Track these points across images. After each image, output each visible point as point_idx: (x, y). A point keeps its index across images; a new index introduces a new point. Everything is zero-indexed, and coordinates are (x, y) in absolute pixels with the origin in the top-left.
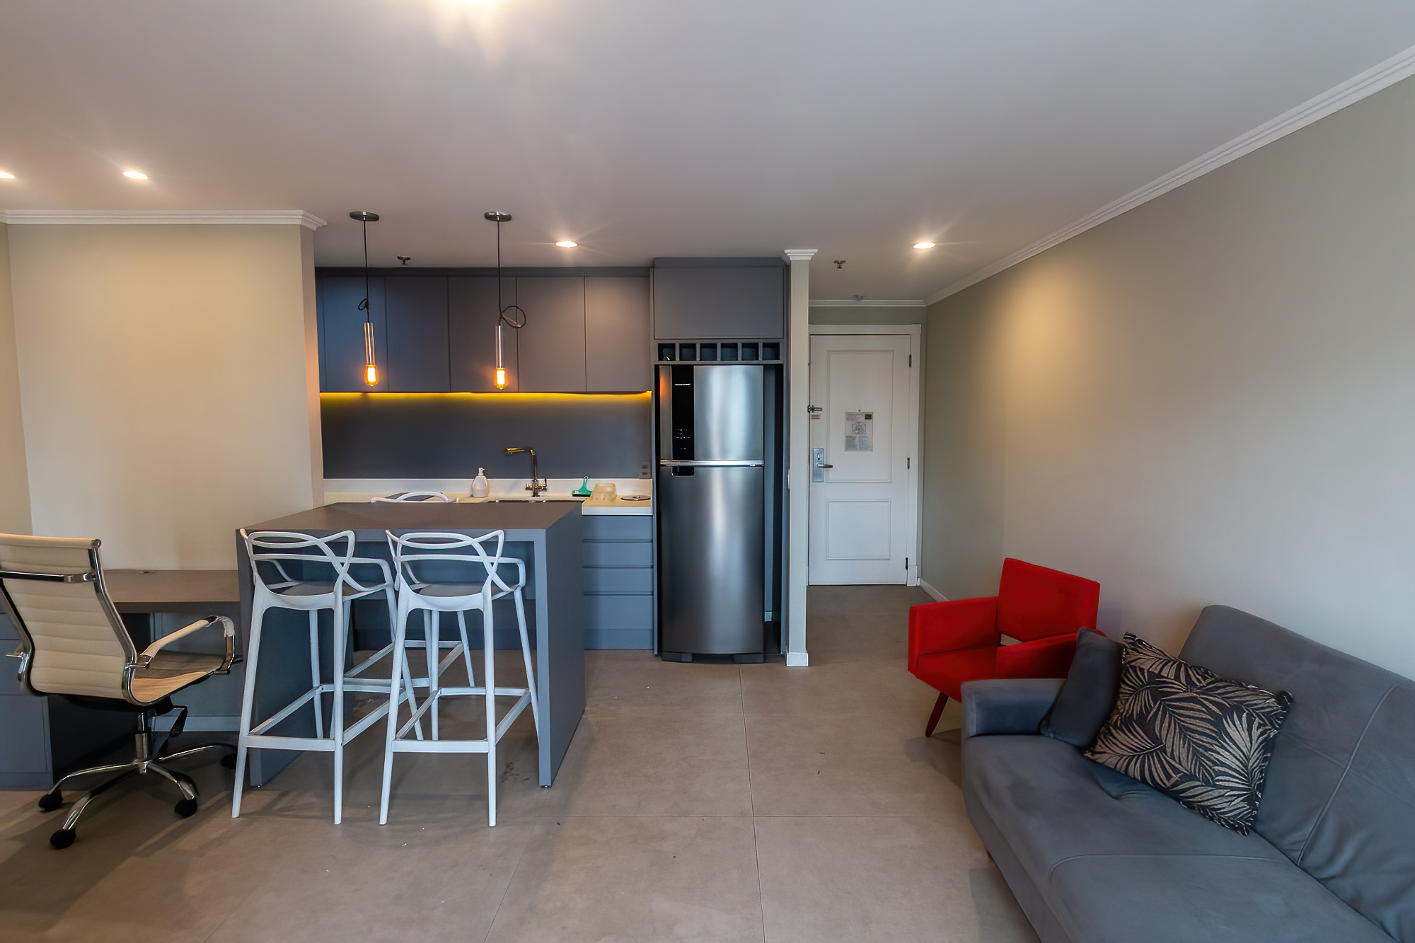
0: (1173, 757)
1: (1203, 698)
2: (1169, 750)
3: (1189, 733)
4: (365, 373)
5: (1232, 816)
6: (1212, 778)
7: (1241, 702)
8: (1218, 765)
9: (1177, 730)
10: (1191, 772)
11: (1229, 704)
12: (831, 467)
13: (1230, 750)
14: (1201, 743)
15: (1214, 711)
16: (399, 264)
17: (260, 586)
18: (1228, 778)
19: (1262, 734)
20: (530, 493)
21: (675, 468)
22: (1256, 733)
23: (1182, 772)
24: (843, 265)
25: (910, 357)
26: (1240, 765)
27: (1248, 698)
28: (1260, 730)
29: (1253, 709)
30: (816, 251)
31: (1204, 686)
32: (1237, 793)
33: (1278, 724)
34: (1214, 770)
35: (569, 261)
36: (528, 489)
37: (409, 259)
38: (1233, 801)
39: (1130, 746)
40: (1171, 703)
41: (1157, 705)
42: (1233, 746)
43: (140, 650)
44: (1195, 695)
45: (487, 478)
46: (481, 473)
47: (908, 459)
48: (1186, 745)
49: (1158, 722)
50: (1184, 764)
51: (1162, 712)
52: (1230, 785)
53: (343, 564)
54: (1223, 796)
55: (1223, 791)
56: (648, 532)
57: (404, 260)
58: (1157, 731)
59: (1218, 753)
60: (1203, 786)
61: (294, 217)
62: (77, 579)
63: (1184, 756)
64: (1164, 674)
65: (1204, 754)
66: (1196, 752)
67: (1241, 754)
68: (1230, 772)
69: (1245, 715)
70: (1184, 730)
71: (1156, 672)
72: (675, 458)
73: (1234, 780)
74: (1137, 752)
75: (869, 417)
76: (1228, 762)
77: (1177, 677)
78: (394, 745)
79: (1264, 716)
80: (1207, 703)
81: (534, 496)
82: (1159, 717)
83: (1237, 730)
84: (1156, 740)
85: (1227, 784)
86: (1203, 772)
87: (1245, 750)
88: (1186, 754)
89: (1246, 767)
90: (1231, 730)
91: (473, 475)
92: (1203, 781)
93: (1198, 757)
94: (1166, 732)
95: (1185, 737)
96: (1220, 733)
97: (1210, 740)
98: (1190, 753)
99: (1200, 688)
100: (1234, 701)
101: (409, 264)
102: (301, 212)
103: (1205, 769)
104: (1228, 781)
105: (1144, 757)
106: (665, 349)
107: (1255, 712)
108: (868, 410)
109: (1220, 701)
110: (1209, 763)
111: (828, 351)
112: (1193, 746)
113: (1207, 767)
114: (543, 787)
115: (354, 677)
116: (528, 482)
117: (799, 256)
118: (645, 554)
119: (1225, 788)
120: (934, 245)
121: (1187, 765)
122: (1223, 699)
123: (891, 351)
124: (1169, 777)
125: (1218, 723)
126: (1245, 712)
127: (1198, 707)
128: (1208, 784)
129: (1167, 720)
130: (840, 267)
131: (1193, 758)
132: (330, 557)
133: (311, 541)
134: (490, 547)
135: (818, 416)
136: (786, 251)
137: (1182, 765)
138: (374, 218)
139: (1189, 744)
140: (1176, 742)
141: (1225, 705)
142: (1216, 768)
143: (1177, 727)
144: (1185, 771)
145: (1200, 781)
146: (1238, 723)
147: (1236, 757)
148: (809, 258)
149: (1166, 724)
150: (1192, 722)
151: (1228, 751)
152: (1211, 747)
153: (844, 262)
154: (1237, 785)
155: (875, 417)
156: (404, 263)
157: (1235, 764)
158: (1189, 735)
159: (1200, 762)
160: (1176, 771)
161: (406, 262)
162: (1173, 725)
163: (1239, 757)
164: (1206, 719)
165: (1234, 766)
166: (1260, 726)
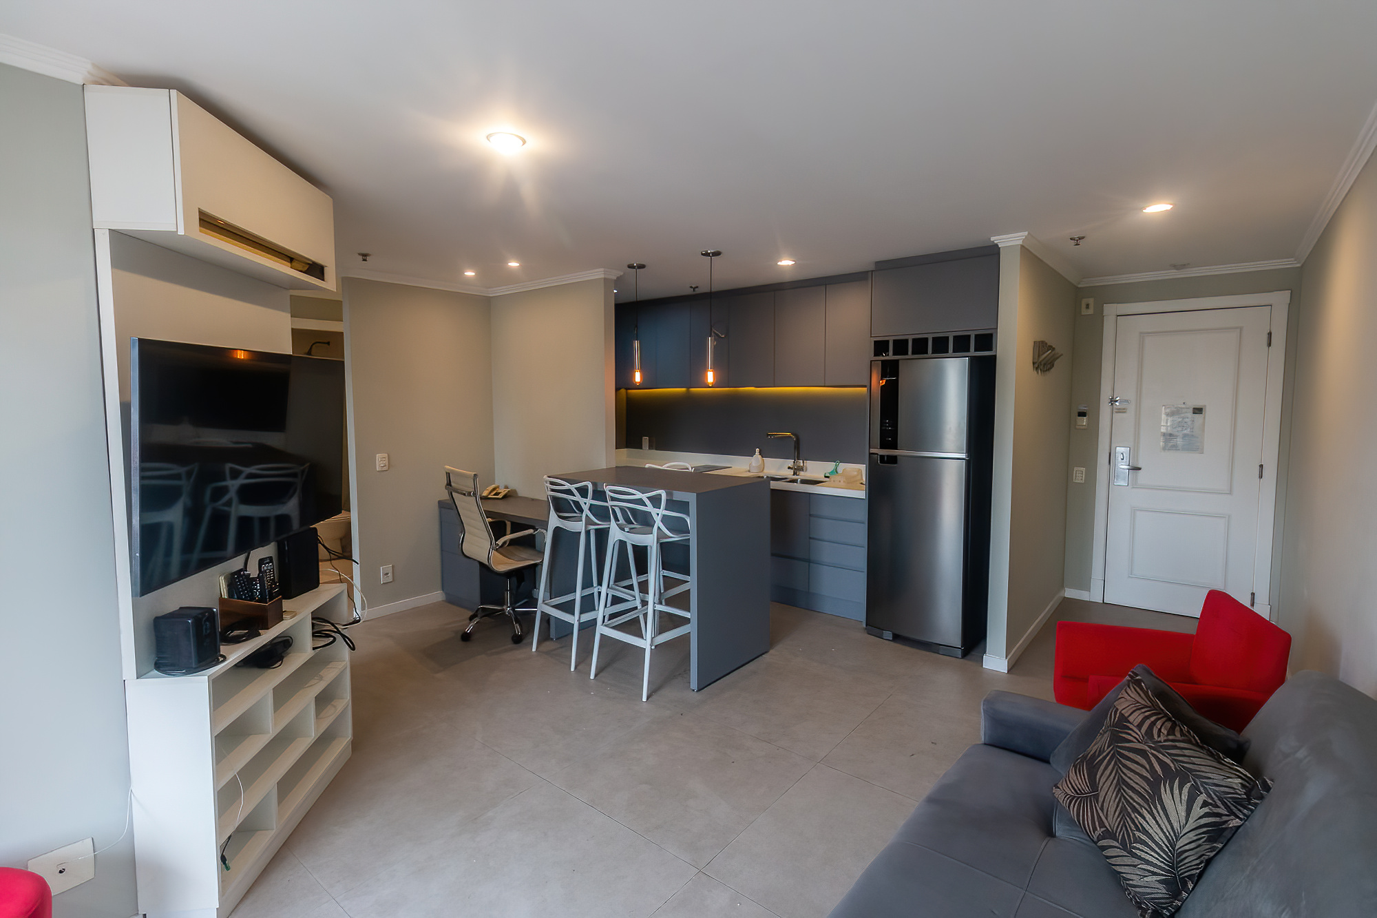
0: (1102, 809)
1: (1153, 754)
2: (1101, 799)
3: (1124, 787)
4: (634, 376)
5: (1139, 893)
6: (1130, 843)
7: (1190, 770)
8: (1140, 832)
9: (1115, 782)
10: (1113, 831)
11: (1175, 768)
12: (1140, 469)
13: (1158, 818)
14: (1131, 801)
15: (1157, 771)
16: (690, 292)
17: (553, 513)
18: (1146, 849)
19: (1206, 815)
20: (791, 472)
21: (882, 457)
22: (1197, 811)
23: (1106, 827)
24: (1081, 242)
25: (1270, 334)
26: (1165, 840)
27: (1203, 768)
28: (1206, 810)
29: (1202, 783)
30: (1026, 233)
31: (1160, 742)
32: (1151, 869)
33: (1244, 814)
34: (1134, 835)
35: (788, 278)
36: (789, 468)
37: (697, 287)
38: (1146, 876)
39: (1074, 785)
40: (1121, 751)
41: (1110, 749)
42: (1163, 816)
43: (496, 541)
44: (1148, 749)
45: (762, 457)
46: (757, 453)
47: (1261, 466)
48: (1117, 800)
49: (1102, 767)
50: (1110, 818)
51: (1111, 757)
52: (1147, 858)
53: (585, 504)
54: (1135, 866)
55: (1137, 861)
56: (862, 514)
57: (694, 289)
58: (1098, 776)
59: (1144, 818)
60: (1119, 848)
61: (598, 274)
62: (469, 494)
63: (1112, 810)
64: (1131, 719)
65: (1130, 815)
66: (1124, 809)
67: (1169, 827)
68: (1150, 843)
69: (1189, 785)
70: (1121, 783)
71: (1126, 715)
72: (882, 447)
73: (1152, 853)
74: (1078, 794)
75: (1198, 411)
76: (1151, 831)
77: (1140, 726)
78: (601, 630)
79: (1215, 794)
80: (1153, 759)
81: (794, 475)
82: (1106, 761)
83: (1174, 801)
84: (1094, 786)
85: (1143, 855)
86: (1123, 833)
87: (1176, 825)
88: (1114, 809)
89: (1173, 846)
90: (1166, 797)
91: (752, 454)
92: (1121, 844)
93: (1124, 815)
94: (1104, 780)
95: (1119, 790)
96: (1154, 798)
97: (1140, 801)
98: (1119, 808)
99: (1155, 742)
100: (1183, 767)
101: (698, 291)
102: (602, 269)
103: (1127, 831)
104: (1146, 853)
105: (1081, 800)
106: (880, 347)
107: (1203, 786)
108: (1198, 404)
109: (1168, 761)
110: (1132, 825)
111: (1141, 333)
112: (1123, 803)
113: (1129, 829)
114: (694, 690)
115: (624, 587)
116: (790, 462)
117: (1009, 241)
118: (860, 534)
119: (1140, 858)
120: (1172, 206)
121: (1112, 821)
122: (1173, 761)
123: (1237, 328)
124: (1095, 829)
125: (1155, 784)
126: (1190, 782)
127: (1144, 762)
128: (1125, 848)
129: (1110, 767)
130: (1077, 245)
131: (1119, 814)
132: (578, 498)
133: (567, 486)
134: (656, 501)
135: (1124, 409)
136: (992, 239)
137: (1107, 819)
138: (642, 267)
139: (1120, 800)
140: (1110, 793)
141: (1171, 767)
142: (1137, 834)
143: (1117, 777)
144: (1109, 828)
145: (1118, 842)
146: (1176, 792)
147: (1162, 830)
148: (1020, 242)
149: (1108, 772)
150: (1131, 777)
151: (1155, 819)
152: (1140, 809)
153: (1083, 238)
154: (1155, 861)
155: (1208, 412)
156: (694, 290)
157: (1159, 836)
158: (1123, 789)
159: (1124, 822)
160: (1102, 825)
161: (696, 289)
162: (1113, 774)
163: (1165, 830)
164: (1146, 777)
165: (1157, 838)
166: (1205, 804)
